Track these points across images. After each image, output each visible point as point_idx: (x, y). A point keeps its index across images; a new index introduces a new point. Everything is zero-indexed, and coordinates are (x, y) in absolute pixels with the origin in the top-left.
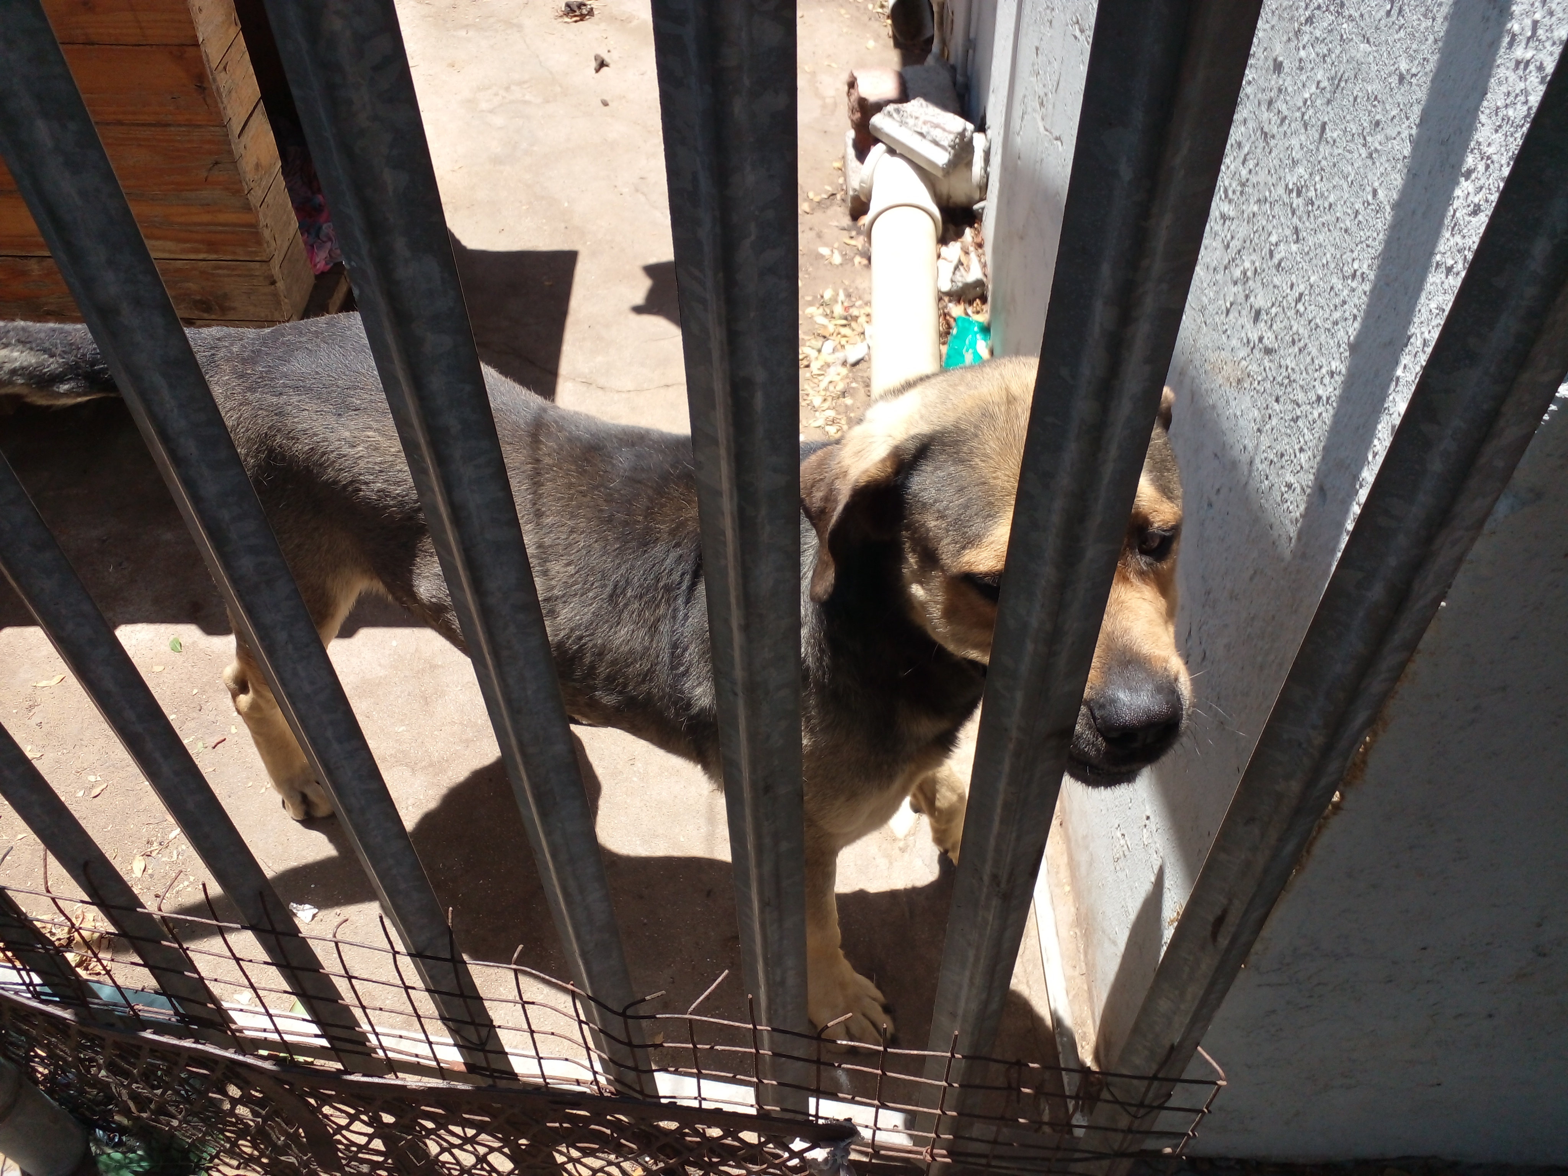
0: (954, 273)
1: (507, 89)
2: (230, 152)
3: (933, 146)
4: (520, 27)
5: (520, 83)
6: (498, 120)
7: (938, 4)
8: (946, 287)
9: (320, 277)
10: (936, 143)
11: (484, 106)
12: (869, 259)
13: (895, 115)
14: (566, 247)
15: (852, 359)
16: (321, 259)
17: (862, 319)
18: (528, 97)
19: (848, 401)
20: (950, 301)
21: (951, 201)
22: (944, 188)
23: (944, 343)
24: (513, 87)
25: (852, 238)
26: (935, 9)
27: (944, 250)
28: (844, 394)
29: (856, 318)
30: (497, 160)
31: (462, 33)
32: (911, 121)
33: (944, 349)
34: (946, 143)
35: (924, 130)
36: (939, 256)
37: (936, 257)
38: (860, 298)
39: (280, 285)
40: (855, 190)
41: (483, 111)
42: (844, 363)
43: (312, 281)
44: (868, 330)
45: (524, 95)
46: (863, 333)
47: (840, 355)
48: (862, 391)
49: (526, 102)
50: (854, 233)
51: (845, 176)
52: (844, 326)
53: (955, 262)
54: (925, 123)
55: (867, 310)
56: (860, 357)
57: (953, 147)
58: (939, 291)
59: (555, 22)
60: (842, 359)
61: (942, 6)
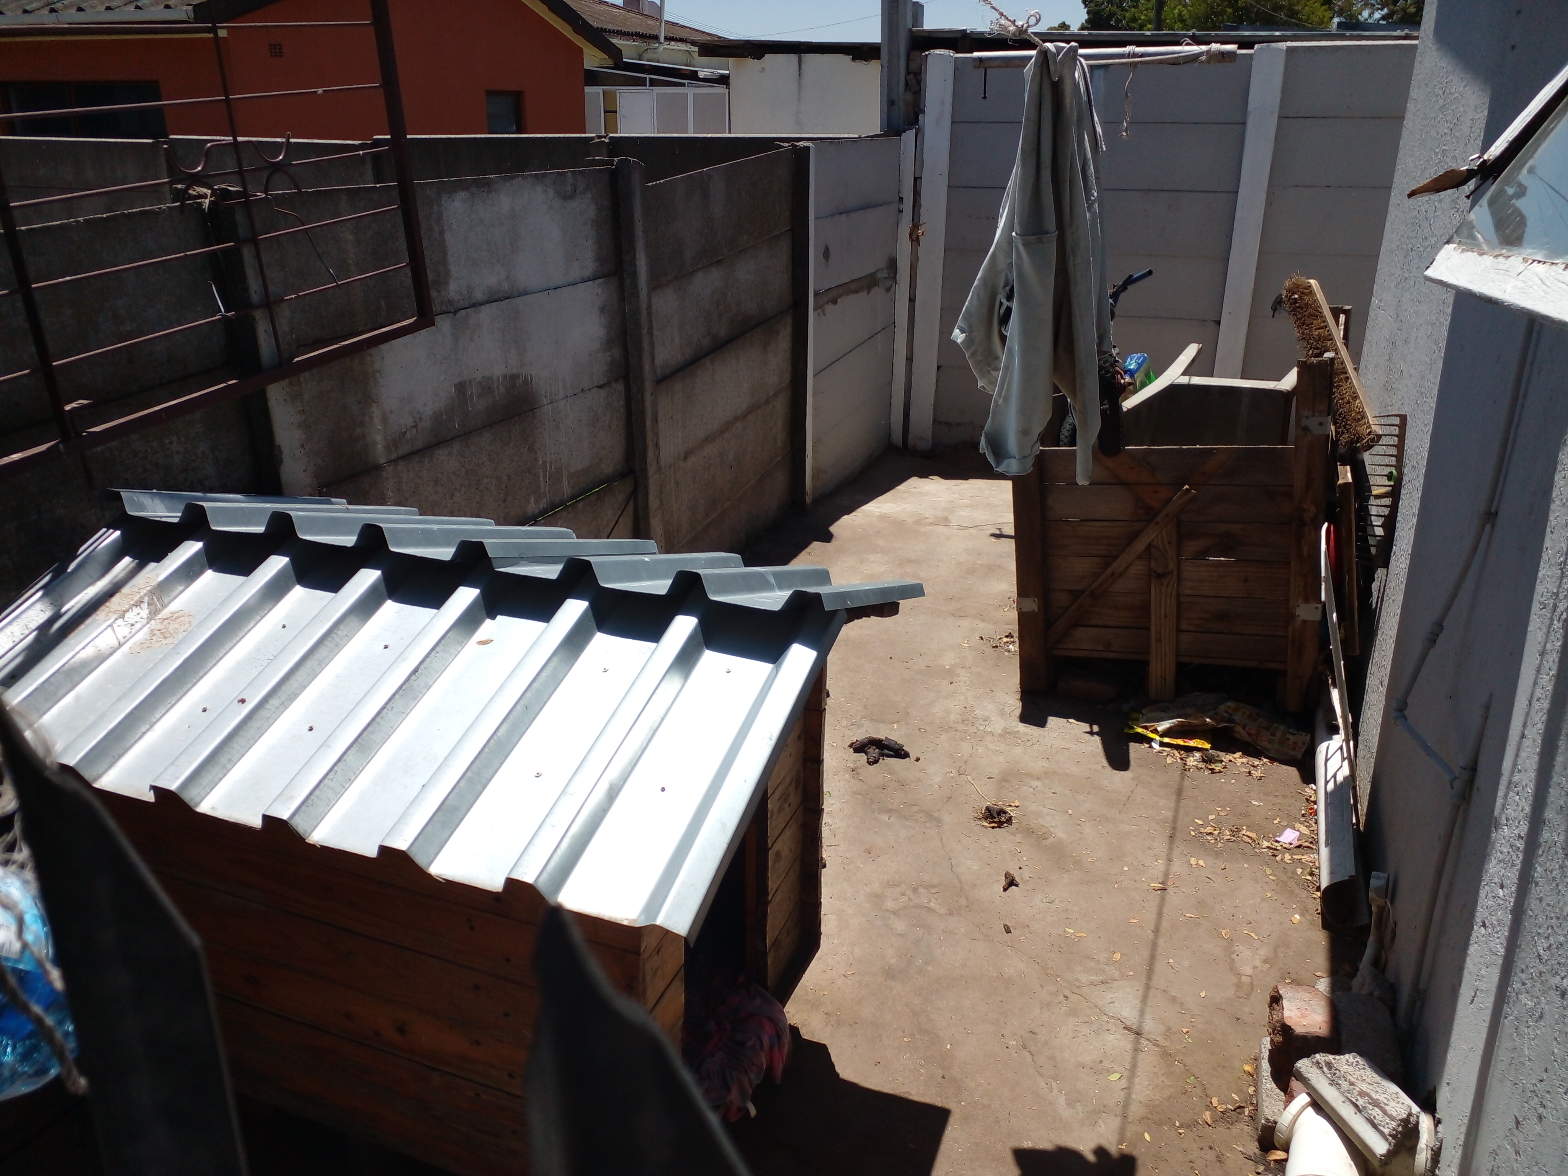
1: (915, 890)
3: (1369, 1126)
4: (939, 822)
5: (929, 887)
6: (900, 925)
7: (1378, 906)
10: (1374, 1125)
11: (890, 904)
13: (1325, 1069)
14: (938, 1102)
18: (933, 905)
24: (921, 890)
26: (1374, 910)
30: (890, 973)
31: (885, 817)
32: (1344, 1086)
34: (1386, 1131)
35: (1360, 1103)
40: (1268, 1120)
41: (887, 910)
45: (930, 901)
49: (930, 910)
50: (1261, 1168)
57: (1395, 1136)
59: (974, 824)
61: (1382, 909)
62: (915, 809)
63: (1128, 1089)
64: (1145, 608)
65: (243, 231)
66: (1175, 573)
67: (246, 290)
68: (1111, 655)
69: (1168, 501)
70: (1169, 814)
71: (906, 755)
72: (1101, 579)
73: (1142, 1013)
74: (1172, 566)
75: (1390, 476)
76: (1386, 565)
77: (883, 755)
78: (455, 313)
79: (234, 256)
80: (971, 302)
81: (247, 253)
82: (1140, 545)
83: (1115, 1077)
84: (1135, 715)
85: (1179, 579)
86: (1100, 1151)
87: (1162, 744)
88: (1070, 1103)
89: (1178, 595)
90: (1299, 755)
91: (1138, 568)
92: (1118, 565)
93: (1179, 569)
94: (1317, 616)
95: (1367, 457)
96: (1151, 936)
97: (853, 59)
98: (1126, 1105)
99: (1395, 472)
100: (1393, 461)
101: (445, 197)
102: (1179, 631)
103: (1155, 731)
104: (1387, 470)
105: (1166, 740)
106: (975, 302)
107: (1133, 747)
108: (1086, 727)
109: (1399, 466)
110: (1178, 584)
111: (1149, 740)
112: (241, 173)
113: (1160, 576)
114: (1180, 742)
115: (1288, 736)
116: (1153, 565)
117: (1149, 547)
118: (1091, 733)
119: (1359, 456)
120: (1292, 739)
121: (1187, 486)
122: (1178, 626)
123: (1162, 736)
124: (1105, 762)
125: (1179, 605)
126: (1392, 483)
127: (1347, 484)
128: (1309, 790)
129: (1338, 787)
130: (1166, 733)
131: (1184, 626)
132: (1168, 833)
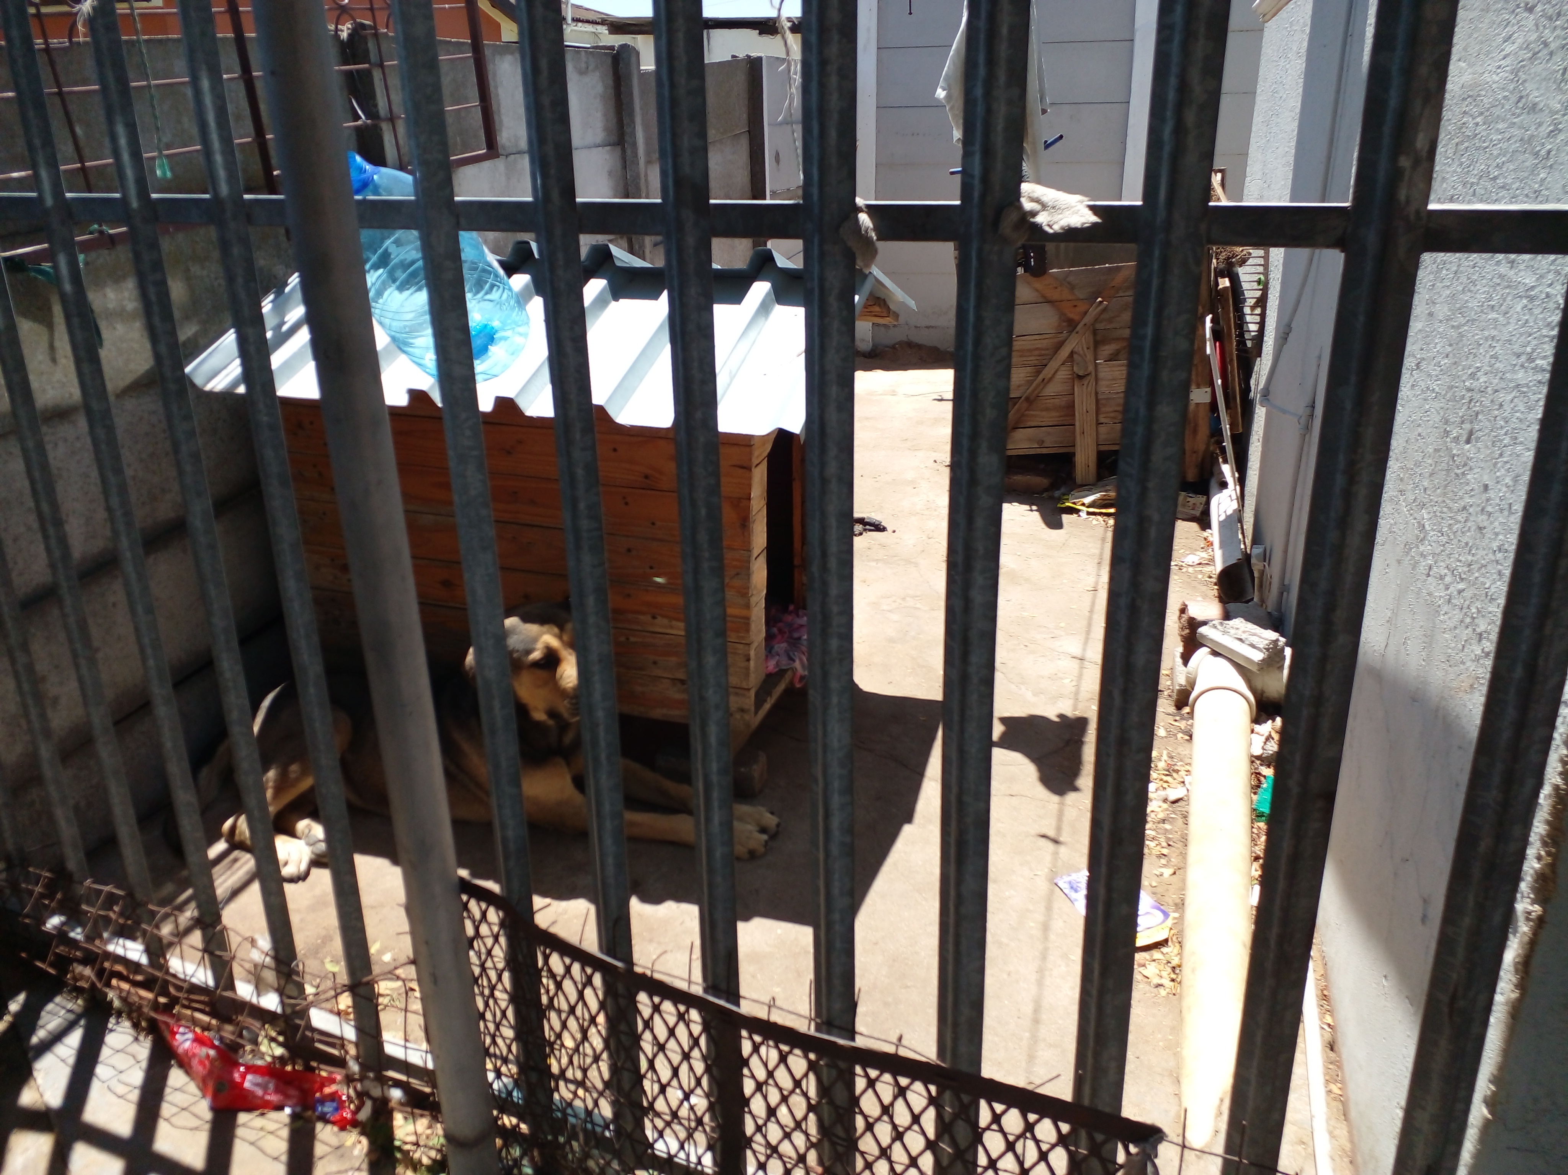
0: (1265, 743)
1: (904, 599)
2: (748, 568)
3: (1250, 648)
4: (916, 565)
5: (913, 597)
6: (895, 617)
7: (1259, 570)
8: (1258, 752)
9: (769, 676)
10: (1253, 646)
11: (885, 607)
12: (1191, 736)
13: (1219, 627)
15: (1172, 797)
16: (772, 665)
17: (1183, 773)
18: (918, 606)
19: (1168, 826)
20: (1261, 765)
21: (1265, 695)
22: (1259, 684)
23: (1255, 793)
24: (908, 599)
25: (1176, 721)
26: (1256, 574)
27: (1257, 728)
28: (1163, 821)
29: (1177, 771)
30: (891, 640)
31: (874, 564)
32: (1232, 631)
33: (1255, 797)
34: (1261, 646)
35: (1243, 637)
36: (1252, 731)
37: (1250, 731)
38: (1181, 761)
39: (752, 663)
40: (1181, 685)
42: (1165, 800)
43: (763, 676)
44: (1187, 780)
46: (1183, 782)
47: (1162, 793)
48: (1180, 821)
49: (916, 608)
50: (1178, 718)
51: (1172, 680)
52: (1167, 775)
53: (1267, 734)
54: (1244, 632)
55: (1188, 768)
56: (1180, 796)
57: (1267, 650)
58: (1252, 756)
60: (1165, 797)
61: (1262, 573)
62: (895, 558)
63: (1078, 686)
64: (1070, 408)
65: (373, 56)
66: (1093, 374)
67: (376, 106)
68: (1045, 451)
69: (1086, 313)
70: (1097, 552)
71: (884, 529)
72: (1034, 385)
73: (1084, 650)
74: (1091, 368)
75: (1259, 282)
76: (1260, 356)
77: (865, 530)
78: (507, 156)
79: (366, 75)
80: (949, 67)
81: (377, 75)
82: (1064, 353)
83: (1067, 681)
84: (1066, 497)
85: (1097, 379)
86: (1061, 716)
87: (1089, 513)
88: (1035, 694)
89: (1097, 393)
90: (1197, 513)
91: (1063, 374)
92: (1047, 372)
93: (1096, 371)
94: (1207, 399)
95: (1241, 271)
96: (1087, 614)
97: (760, 34)
98: (1077, 693)
99: (1262, 278)
100: (1261, 269)
101: (497, 58)
102: (1098, 424)
103: (1083, 504)
104: (1256, 277)
105: (1091, 510)
106: (952, 67)
107: (1065, 518)
108: (1028, 507)
109: (1266, 273)
110: (1096, 384)
111: (1077, 511)
112: (372, 9)
113: (1080, 377)
114: (1104, 511)
115: (1189, 499)
116: (1075, 369)
117: (1072, 353)
118: (1031, 510)
119: (1235, 269)
120: (1192, 501)
121: (1100, 299)
122: (1097, 420)
123: (1088, 507)
124: (1044, 526)
125: (1097, 401)
126: (1261, 287)
127: (1225, 288)
128: (1206, 534)
129: (1228, 517)
130: (1092, 505)
131: (1102, 420)
132: (1096, 561)
